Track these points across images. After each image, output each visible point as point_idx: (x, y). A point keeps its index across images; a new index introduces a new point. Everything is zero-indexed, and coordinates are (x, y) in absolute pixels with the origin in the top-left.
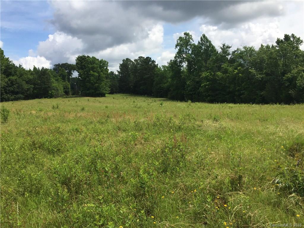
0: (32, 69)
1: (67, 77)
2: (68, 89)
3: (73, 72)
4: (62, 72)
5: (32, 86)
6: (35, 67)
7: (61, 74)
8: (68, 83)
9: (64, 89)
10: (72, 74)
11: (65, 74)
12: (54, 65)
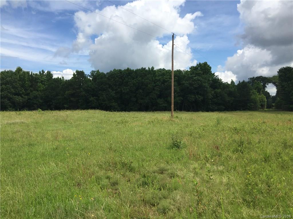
0: (229, 83)
1: (262, 90)
2: (264, 102)
3: (267, 85)
4: (257, 85)
5: (233, 98)
6: (232, 81)
7: (256, 87)
8: (264, 96)
9: (260, 102)
10: (266, 87)
11: (261, 87)
12: (249, 79)
